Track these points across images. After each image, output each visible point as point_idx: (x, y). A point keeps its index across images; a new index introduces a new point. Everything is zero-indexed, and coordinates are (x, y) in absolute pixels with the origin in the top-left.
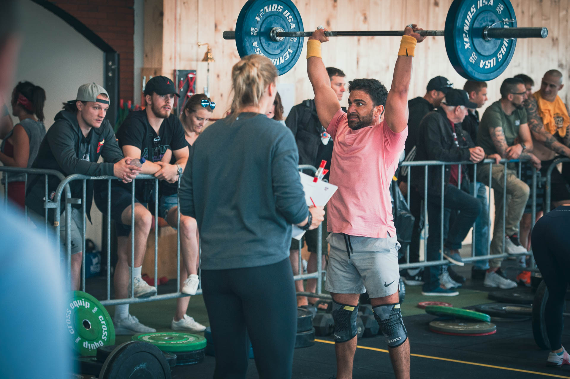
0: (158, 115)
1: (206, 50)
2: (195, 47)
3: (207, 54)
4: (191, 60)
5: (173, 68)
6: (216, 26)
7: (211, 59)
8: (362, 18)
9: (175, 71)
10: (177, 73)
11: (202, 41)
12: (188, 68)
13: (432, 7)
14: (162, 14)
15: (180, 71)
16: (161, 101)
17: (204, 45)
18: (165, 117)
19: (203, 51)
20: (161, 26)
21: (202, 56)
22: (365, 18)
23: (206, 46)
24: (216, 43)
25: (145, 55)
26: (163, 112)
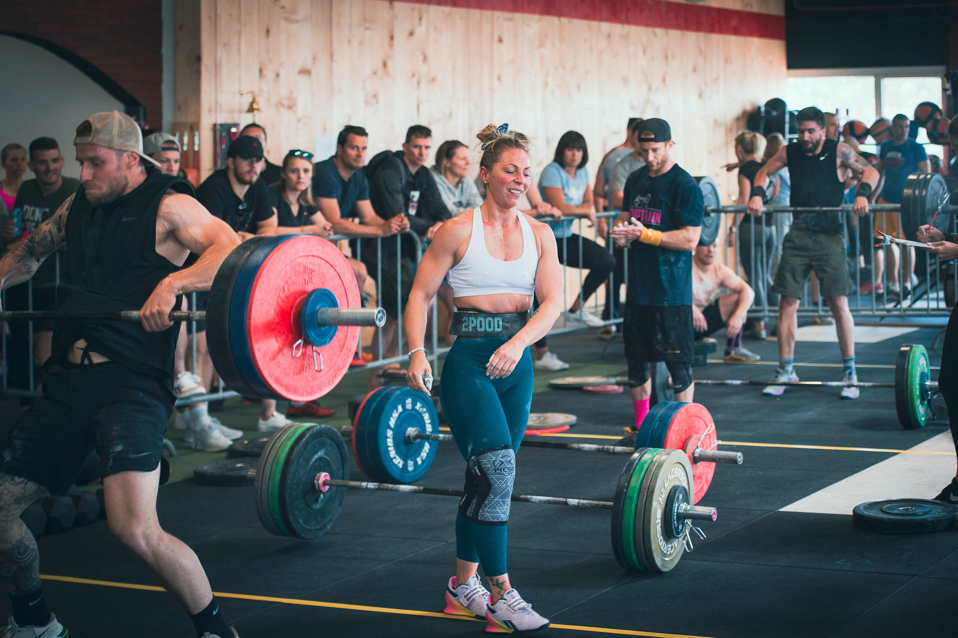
0: (242, 182)
1: (250, 100)
2: (238, 97)
3: (252, 104)
4: (232, 111)
5: (213, 122)
6: (261, 71)
7: (258, 110)
8: (421, 58)
9: (215, 125)
10: (218, 127)
11: (245, 89)
12: (229, 121)
13: (496, 43)
14: (199, 59)
15: (221, 125)
16: (244, 166)
17: (248, 93)
18: (250, 183)
19: (247, 100)
20: (198, 73)
21: (246, 107)
22: (425, 58)
23: (251, 94)
24: (261, 90)
25: (178, 107)
26: (247, 178)
